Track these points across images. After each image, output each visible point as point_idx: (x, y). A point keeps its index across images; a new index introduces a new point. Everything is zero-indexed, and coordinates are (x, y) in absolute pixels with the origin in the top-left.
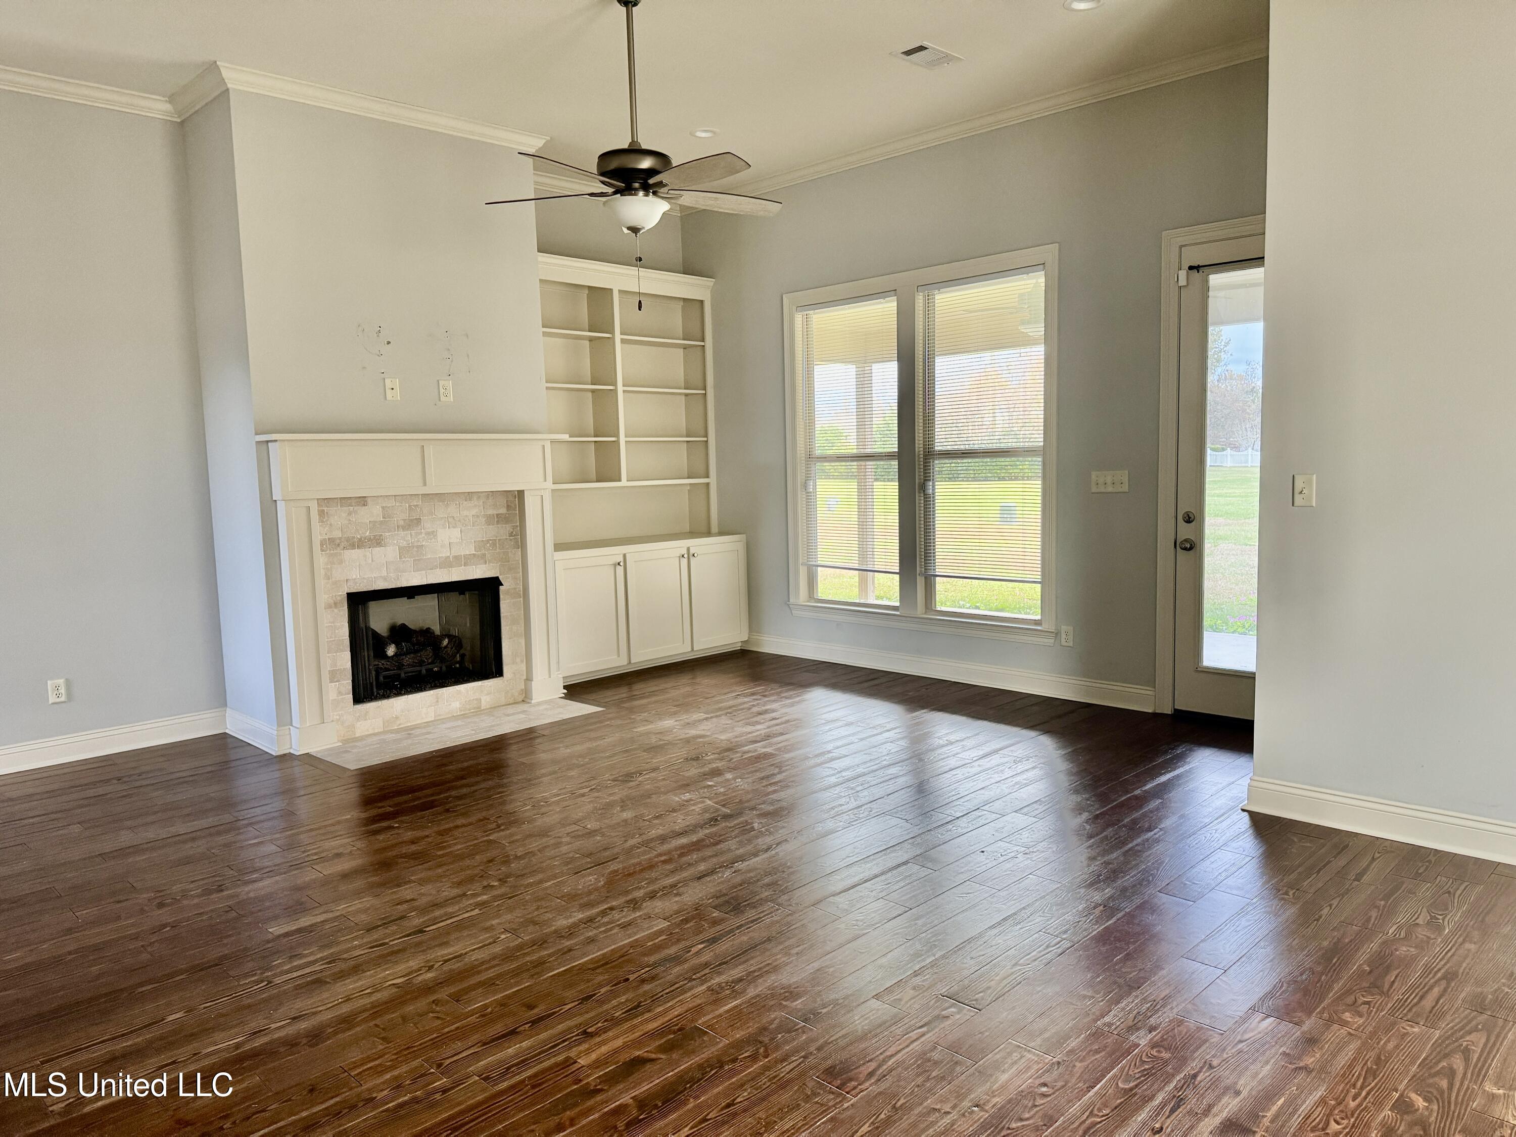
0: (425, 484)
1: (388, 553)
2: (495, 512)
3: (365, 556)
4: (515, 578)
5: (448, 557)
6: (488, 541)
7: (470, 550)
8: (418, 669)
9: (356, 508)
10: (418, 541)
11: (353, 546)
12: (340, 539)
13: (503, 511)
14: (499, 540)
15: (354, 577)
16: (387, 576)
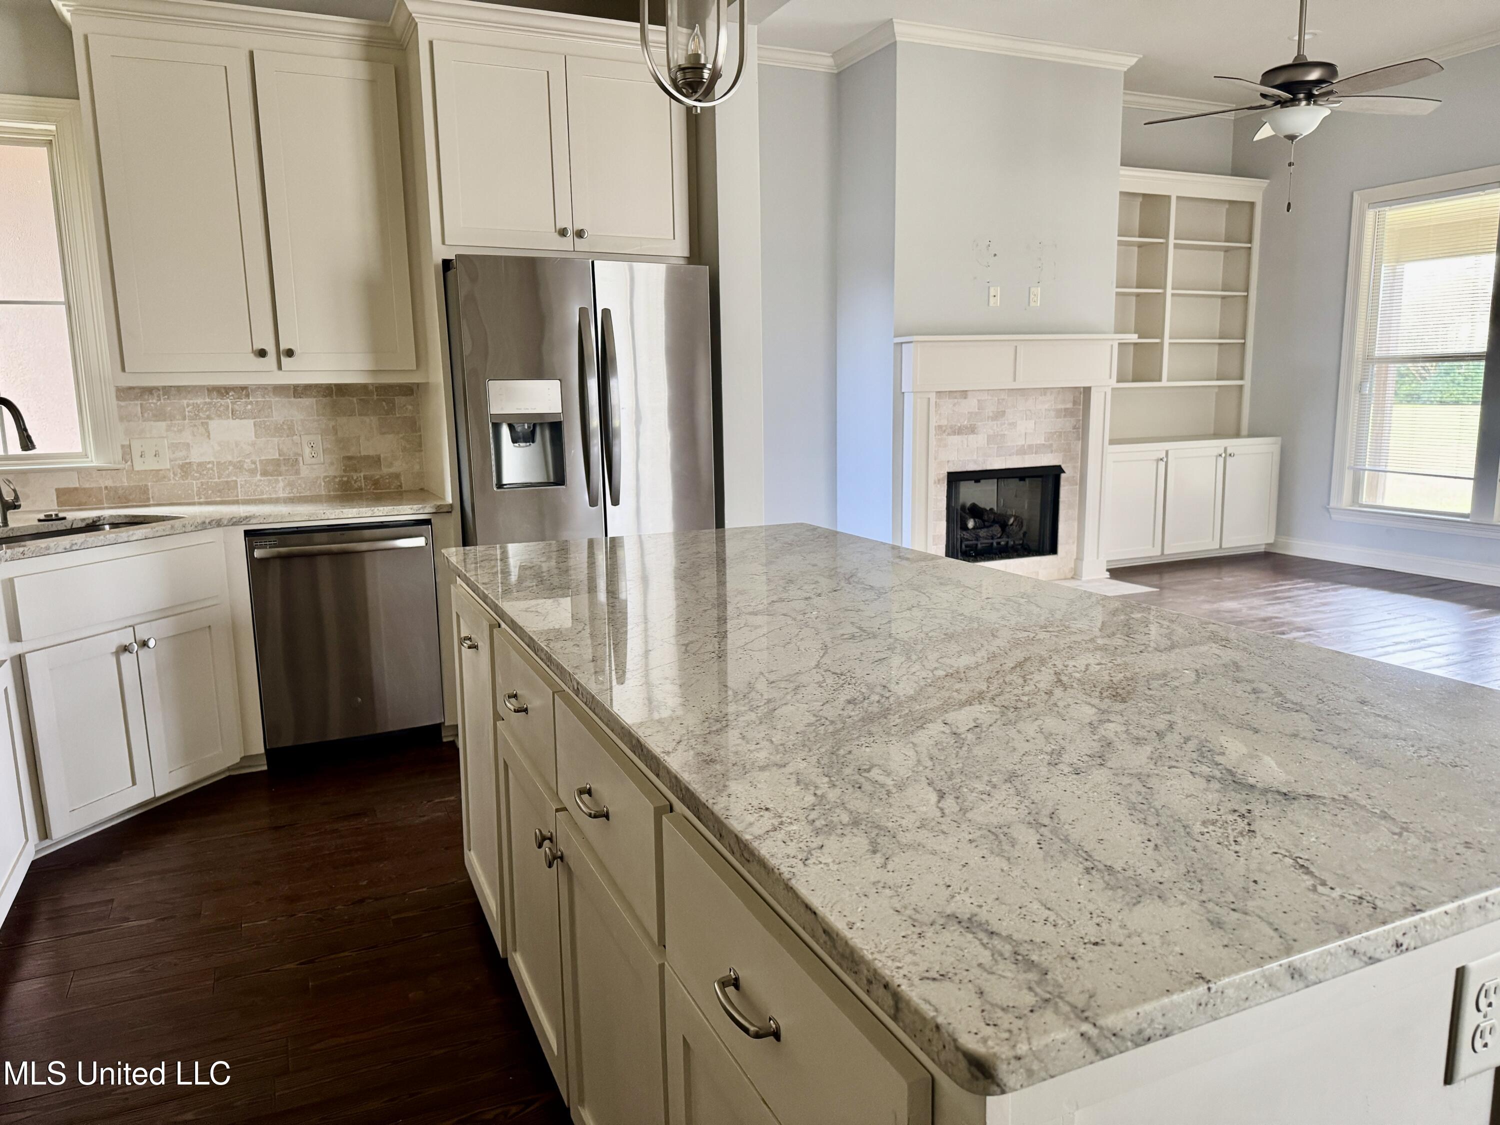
0: (1015, 380)
1: (979, 440)
2: (1063, 407)
3: (962, 441)
4: (1074, 467)
5: (1024, 446)
6: (1056, 432)
7: (1041, 440)
8: (991, 541)
9: (959, 400)
10: (1002, 430)
11: (954, 433)
12: (946, 426)
13: (1070, 405)
14: (1065, 432)
15: (954, 459)
16: (976, 459)
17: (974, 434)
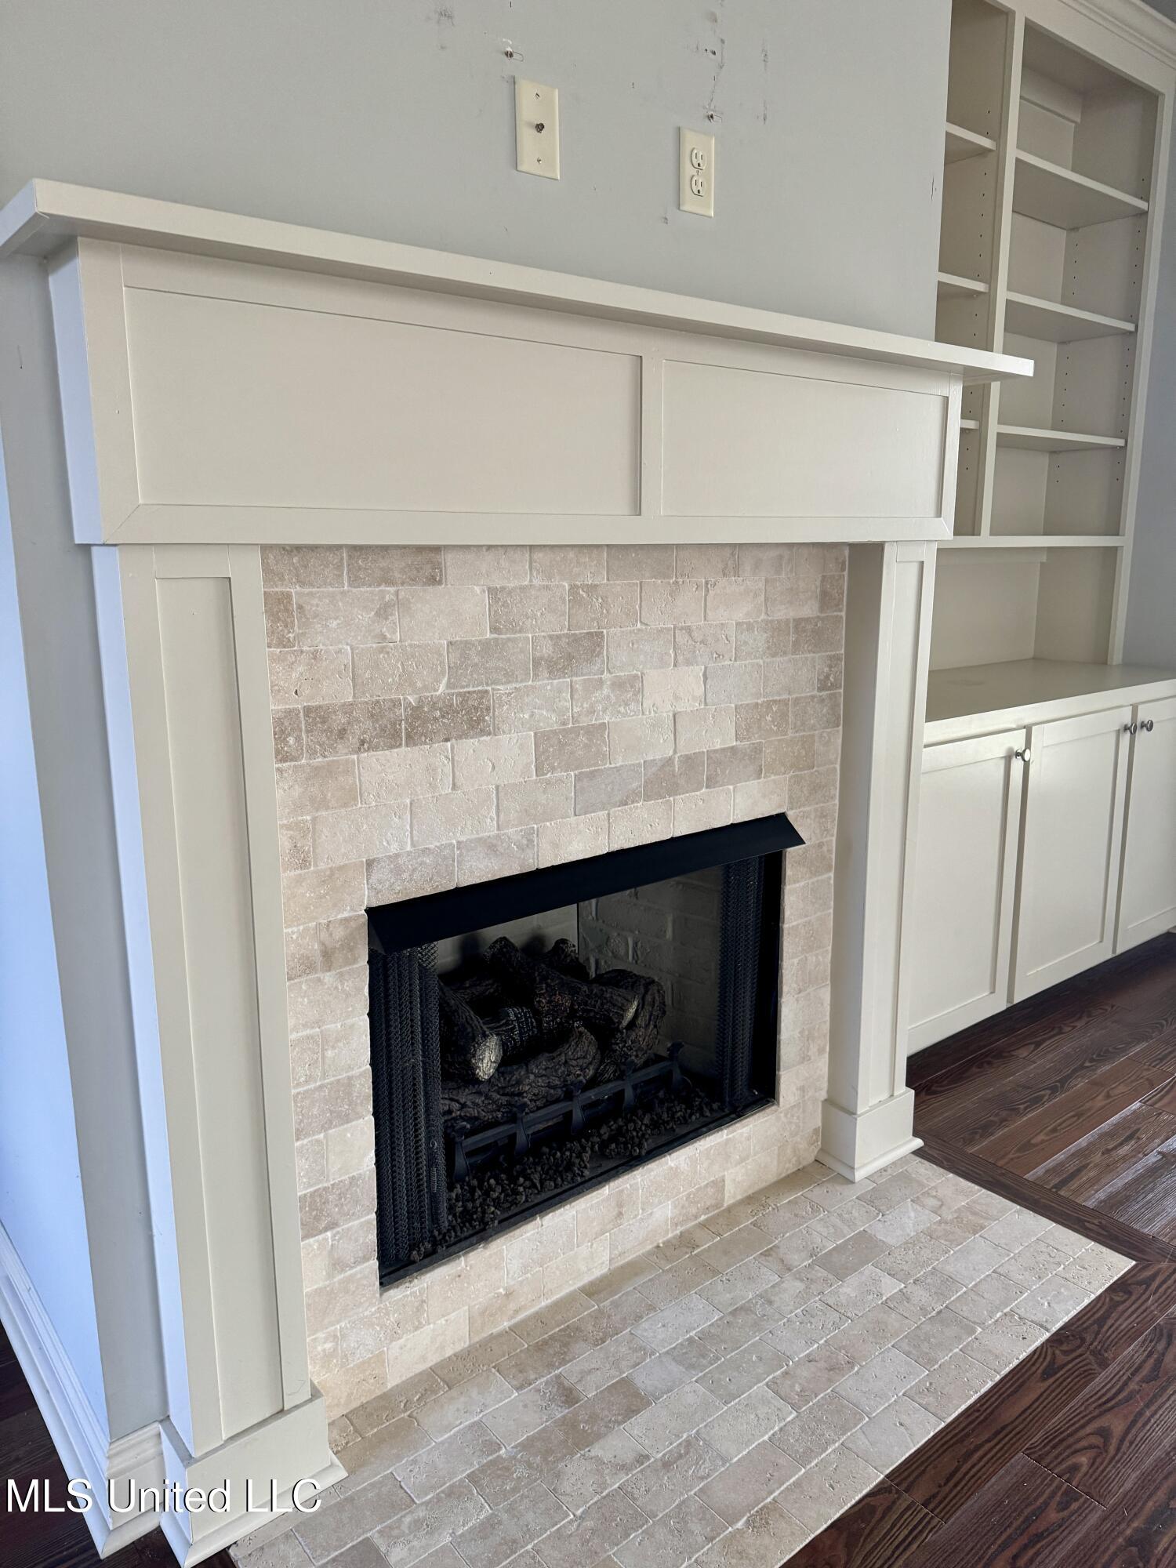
0: (637, 508)
1: (500, 756)
2: (789, 614)
3: (431, 770)
5: (669, 761)
6: (768, 705)
9: (404, 589)
10: (591, 711)
11: (392, 737)
12: (347, 709)
13: (808, 610)
14: (797, 701)
15: (394, 848)
16: (498, 836)
17: (483, 732)
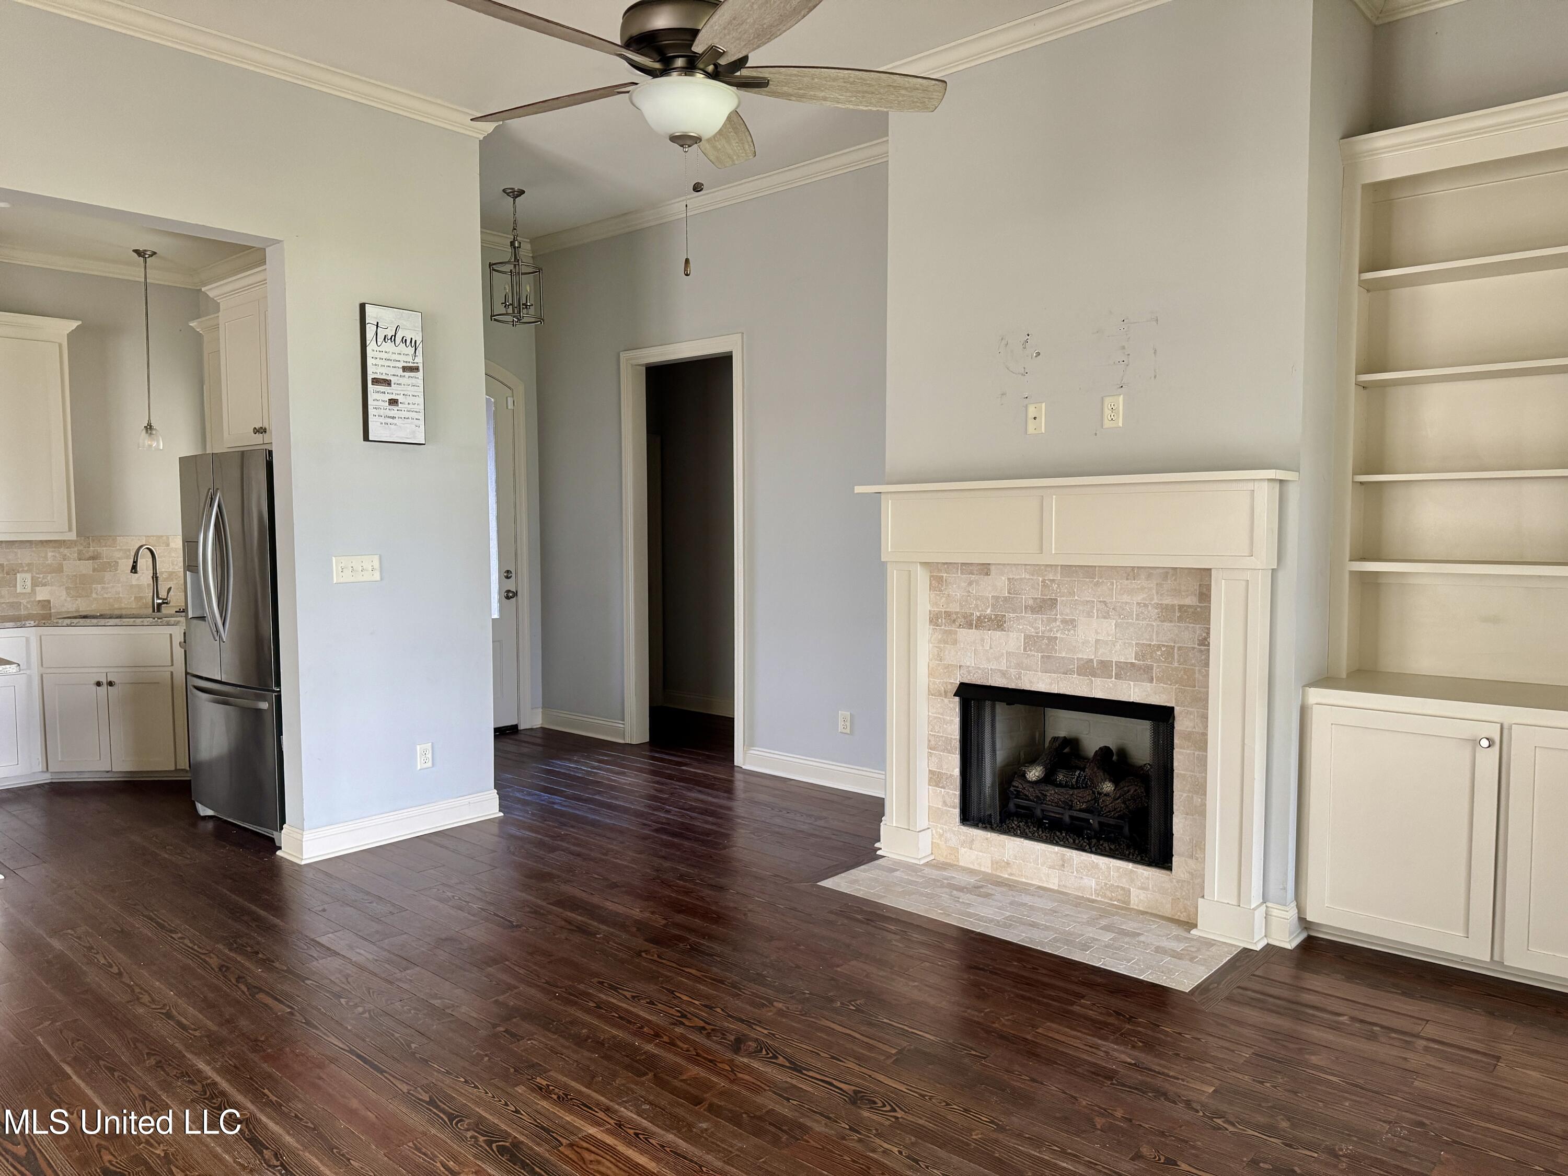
0: (1040, 551)
1: (1010, 641)
3: (983, 640)
5: (1091, 660)
6: (1159, 647)
7: (1129, 656)
8: (1062, 811)
9: (977, 577)
10: (1051, 630)
11: (970, 625)
12: (957, 613)
13: (1190, 601)
15: (968, 664)
16: (1006, 671)
17: (1003, 630)
